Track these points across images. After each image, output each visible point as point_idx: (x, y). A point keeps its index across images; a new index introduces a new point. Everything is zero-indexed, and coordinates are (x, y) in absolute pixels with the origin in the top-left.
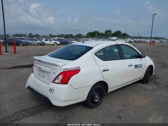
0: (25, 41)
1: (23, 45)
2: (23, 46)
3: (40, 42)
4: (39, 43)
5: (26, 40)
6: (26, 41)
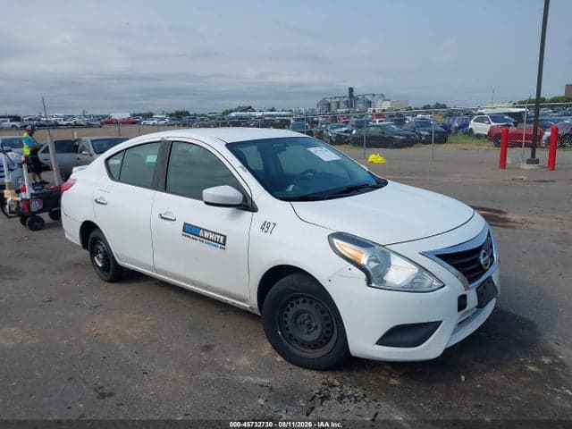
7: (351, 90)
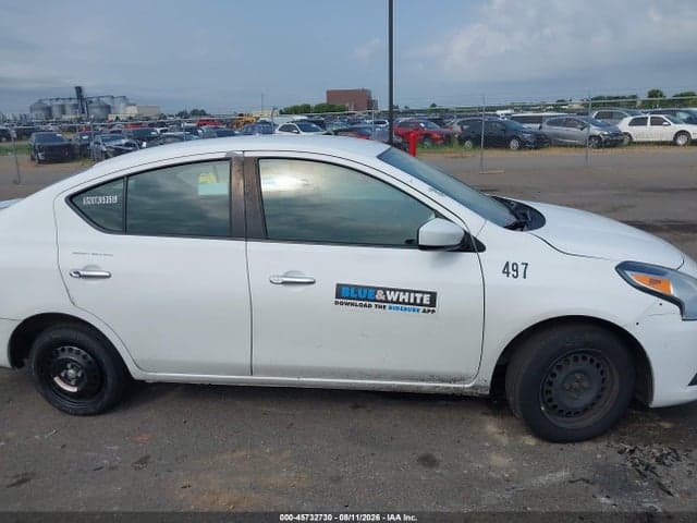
0: (540, 128)
1: (523, 145)
2: (519, 148)
3: (598, 133)
4: (594, 136)
5: (545, 125)
6: (543, 130)
7: (79, 90)
